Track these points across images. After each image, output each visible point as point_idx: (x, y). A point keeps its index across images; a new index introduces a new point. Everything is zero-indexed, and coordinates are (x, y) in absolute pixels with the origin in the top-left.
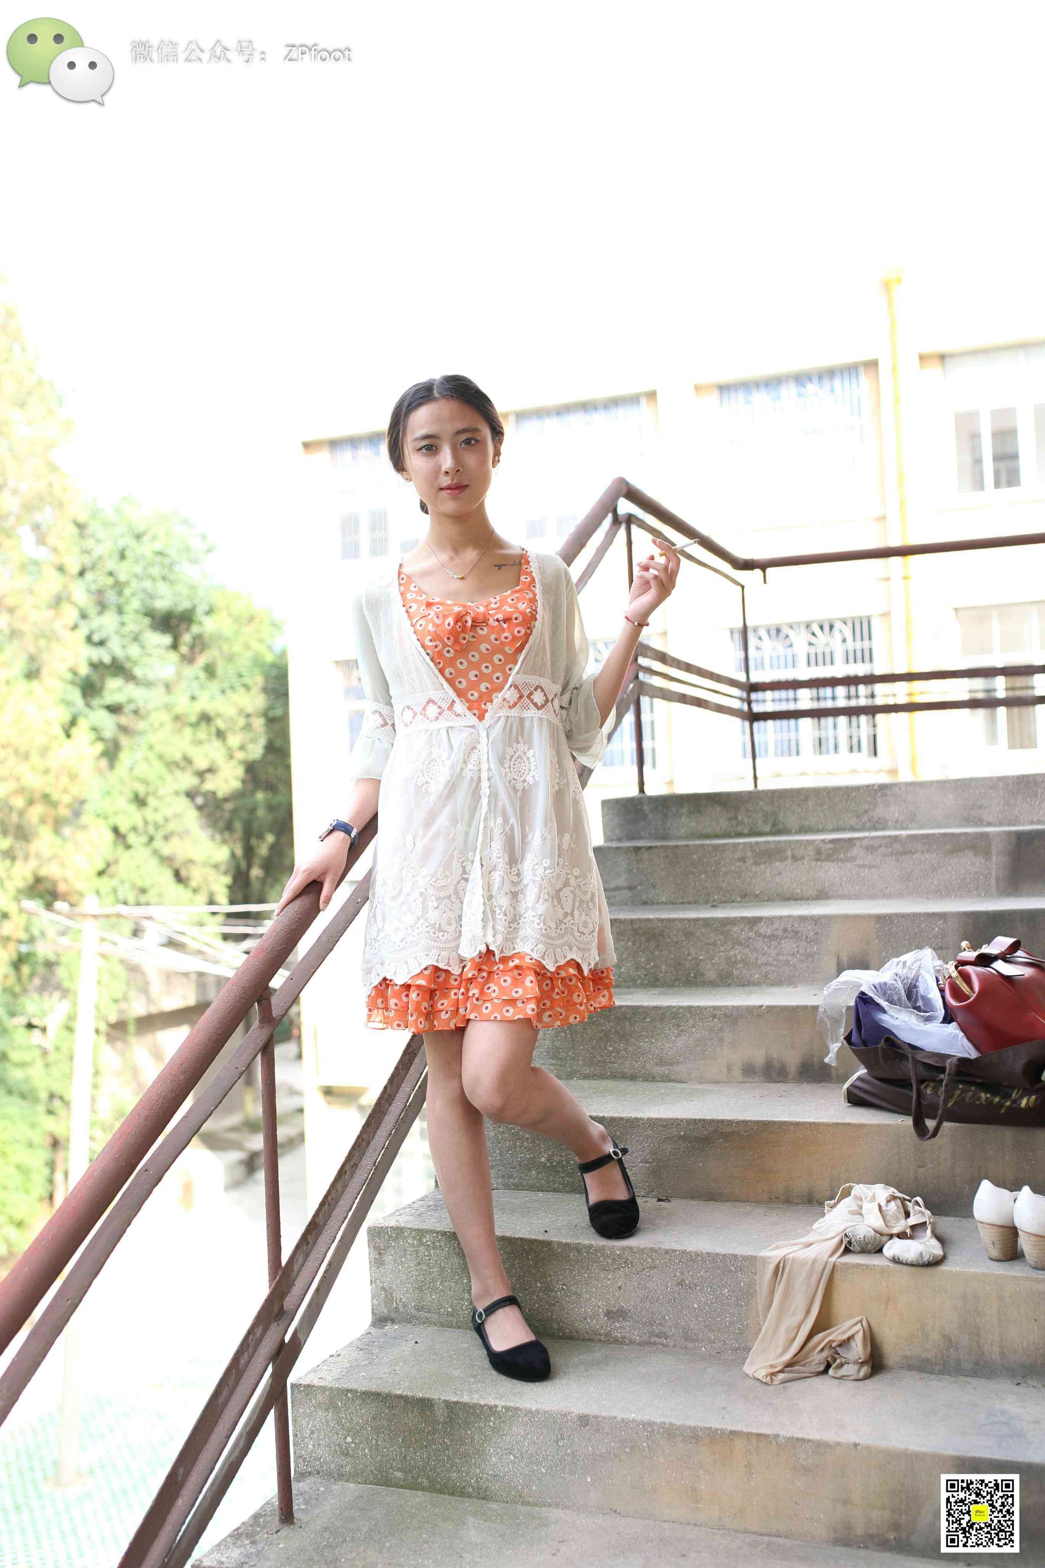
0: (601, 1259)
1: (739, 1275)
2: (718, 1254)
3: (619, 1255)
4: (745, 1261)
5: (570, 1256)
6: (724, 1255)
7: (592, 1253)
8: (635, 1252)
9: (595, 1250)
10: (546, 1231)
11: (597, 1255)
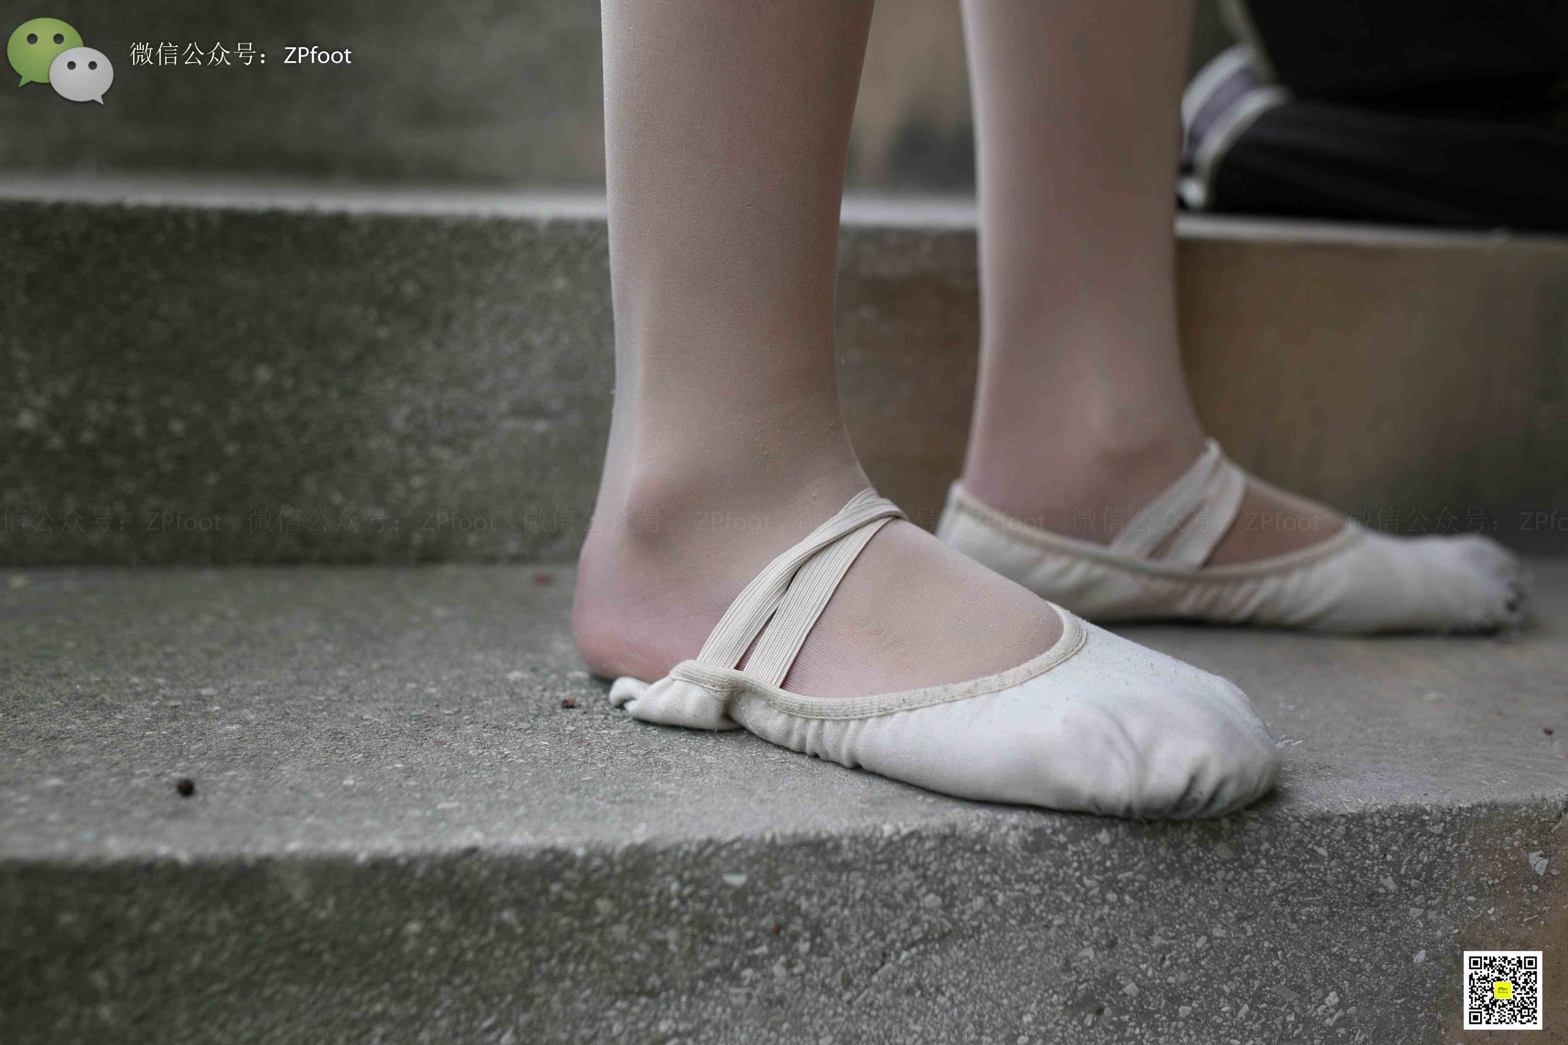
0: (620, 931)
1: (1415, 912)
2: (1325, 819)
3: (740, 895)
4: (1460, 838)
5: (398, 938)
6: (1359, 818)
7: (560, 904)
8: (847, 867)
9: (585, 885)
10: (186, 789)
11: (589, 911)
